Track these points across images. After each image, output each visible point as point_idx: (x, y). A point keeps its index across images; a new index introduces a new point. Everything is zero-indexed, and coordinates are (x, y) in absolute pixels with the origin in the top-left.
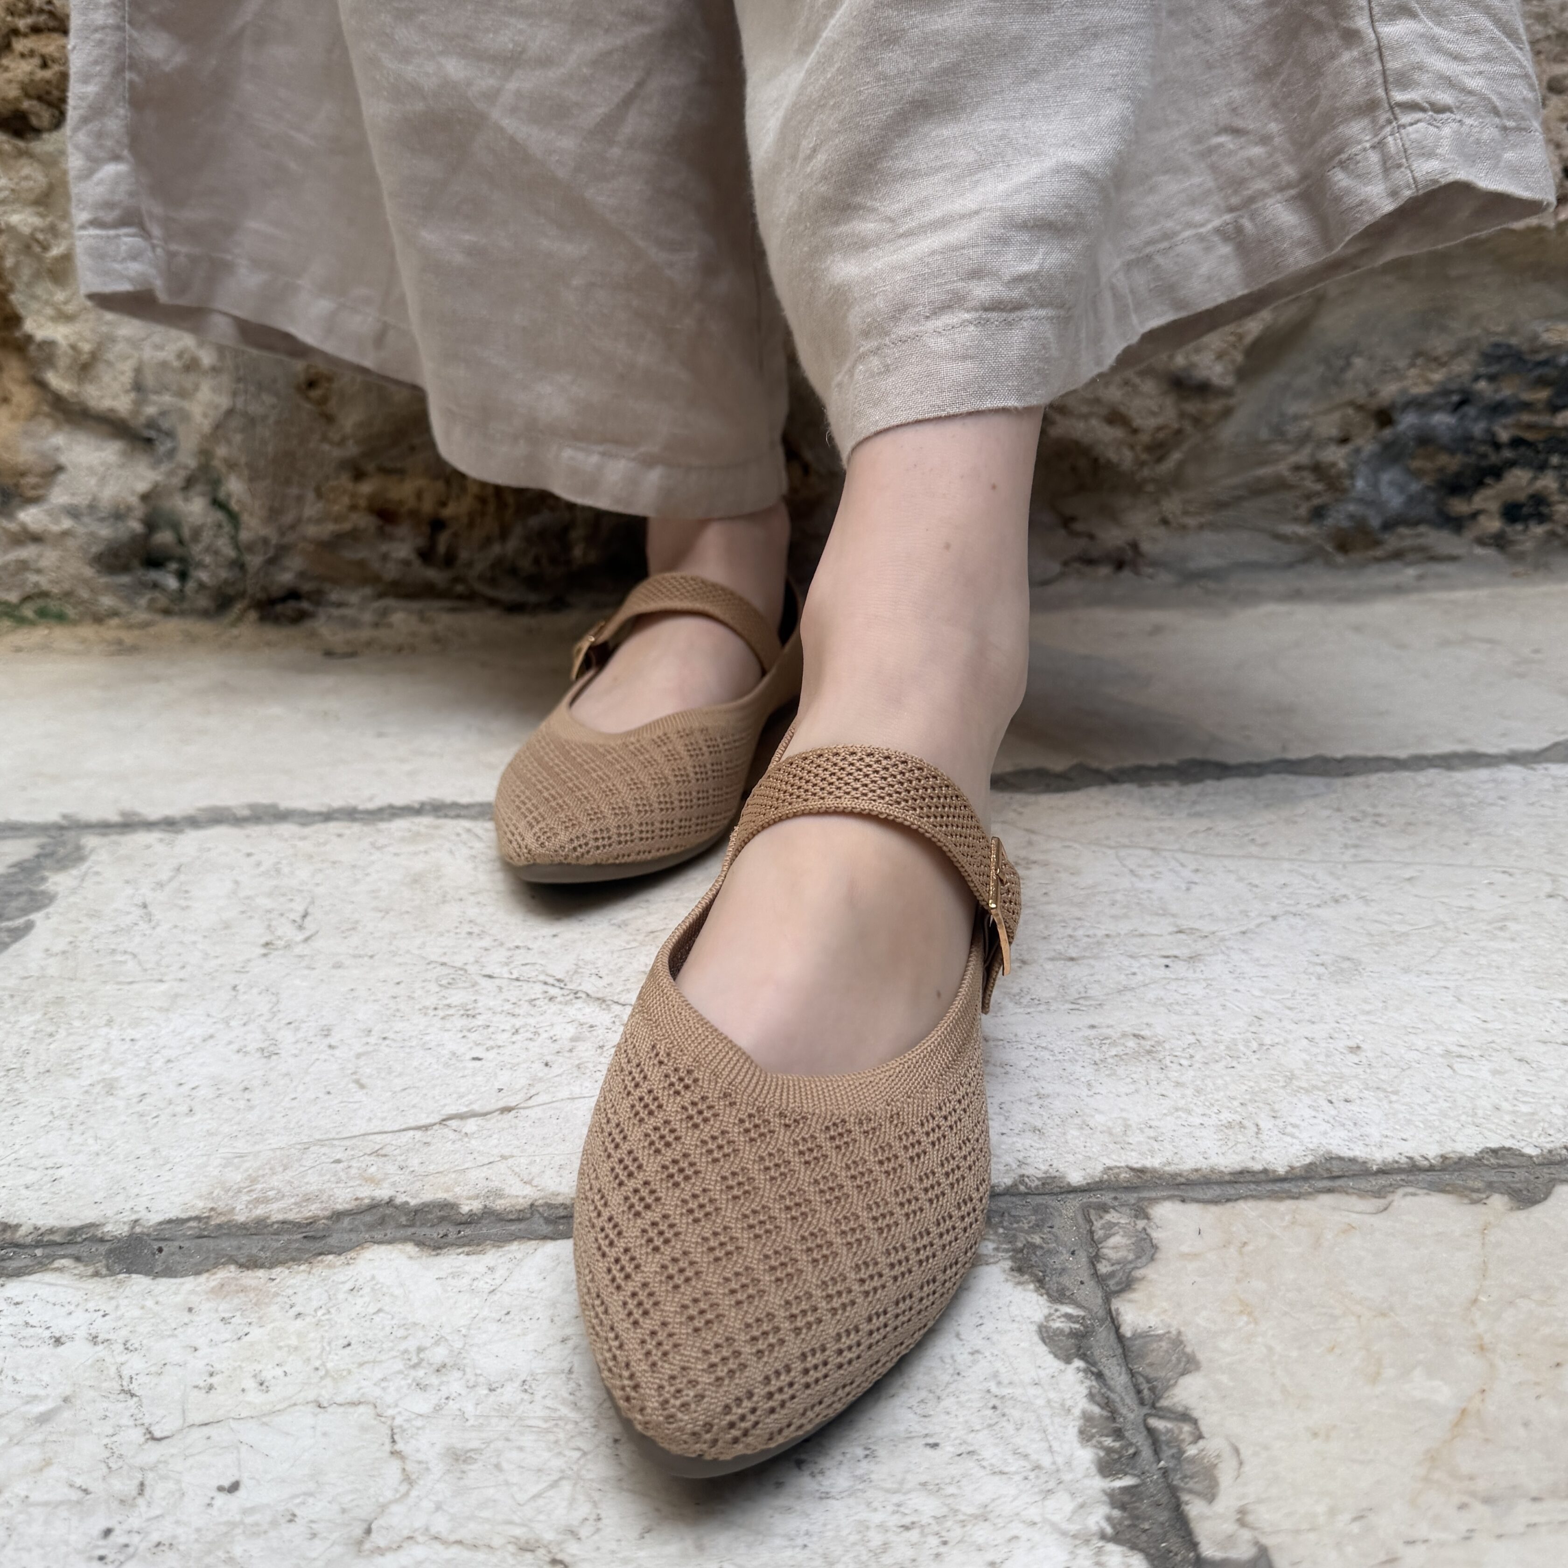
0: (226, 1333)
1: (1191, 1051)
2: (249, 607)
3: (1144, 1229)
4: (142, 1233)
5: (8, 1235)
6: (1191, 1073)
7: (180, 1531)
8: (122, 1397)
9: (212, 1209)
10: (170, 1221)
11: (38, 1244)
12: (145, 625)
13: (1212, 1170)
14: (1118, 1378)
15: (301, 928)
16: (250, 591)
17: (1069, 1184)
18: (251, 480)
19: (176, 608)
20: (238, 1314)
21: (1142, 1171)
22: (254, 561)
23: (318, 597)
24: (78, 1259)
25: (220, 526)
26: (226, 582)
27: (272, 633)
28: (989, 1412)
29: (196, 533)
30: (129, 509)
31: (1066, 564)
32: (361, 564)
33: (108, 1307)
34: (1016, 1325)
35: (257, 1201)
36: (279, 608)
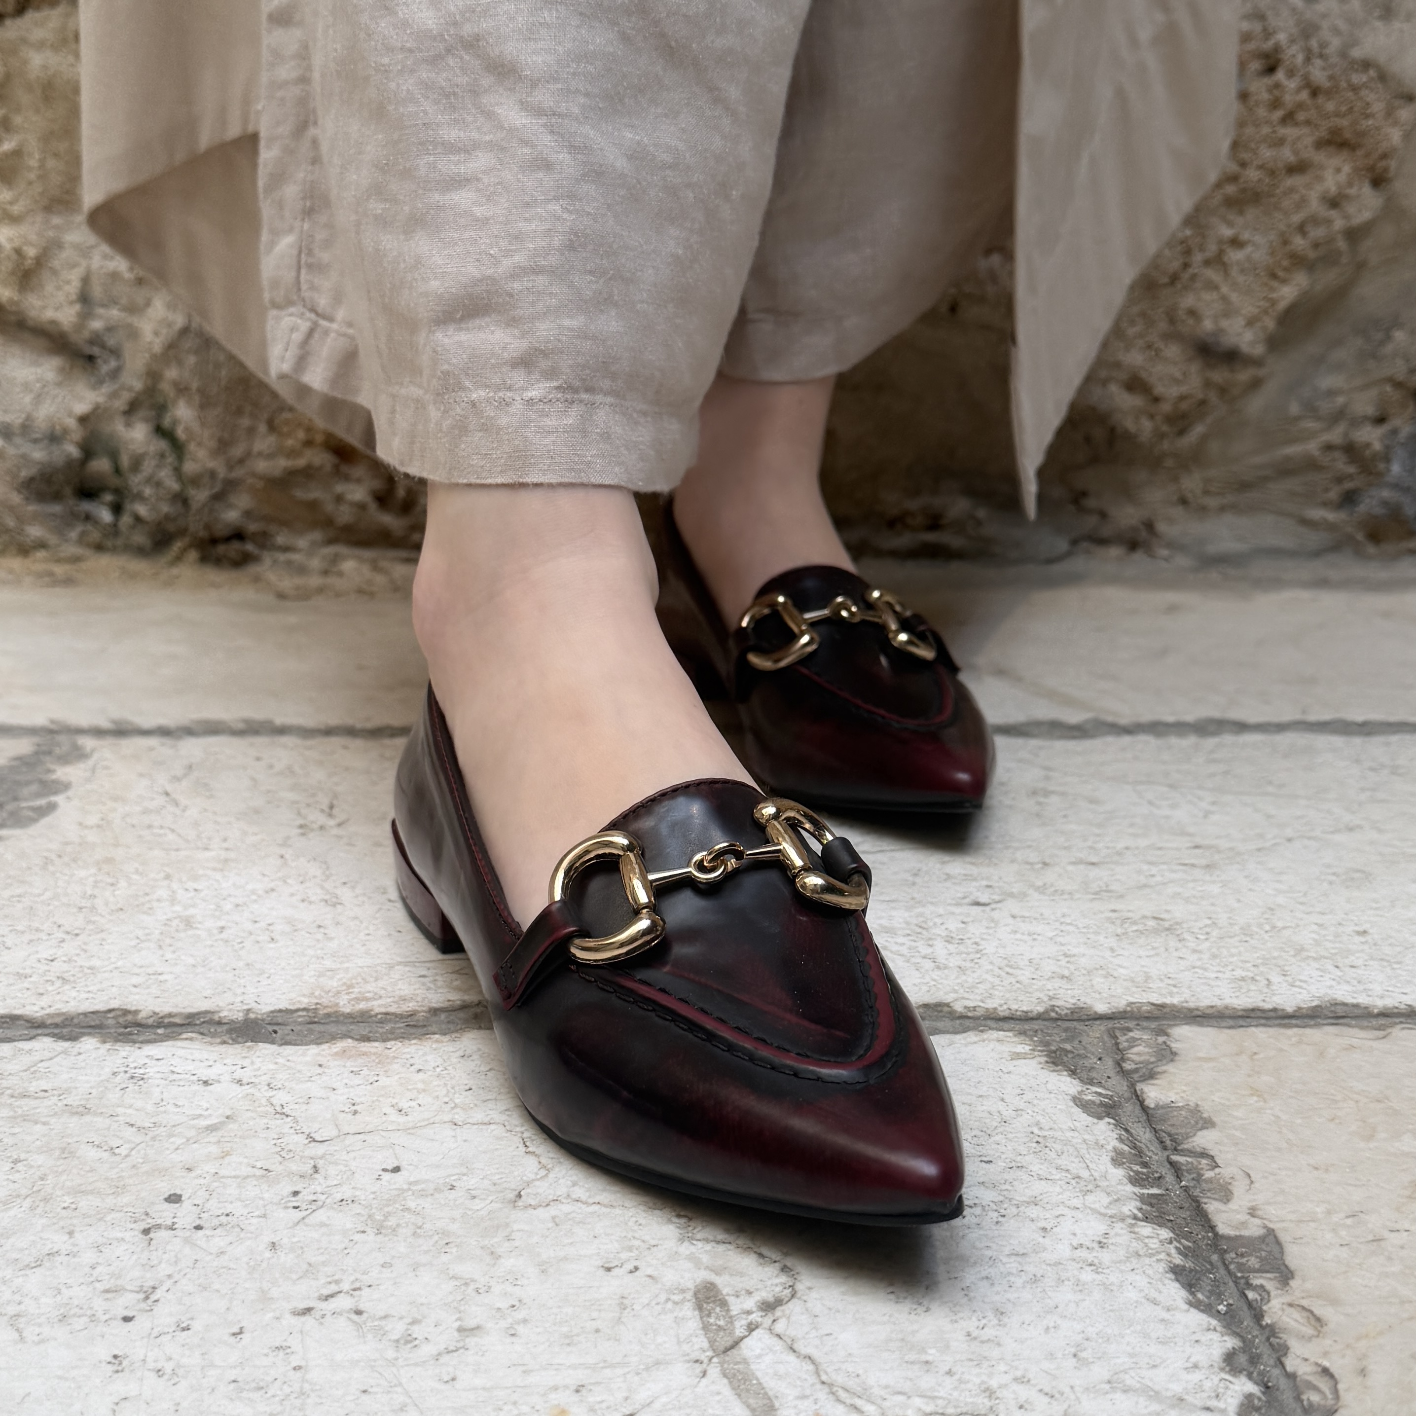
0: (357, 1080)
1: (1208, 930)
2: (191, 546)
3: (1165, 1043)
4: (256, 1019)
5: (130, 1017)
6: (1207, 944)
7: (358, 1193)
8: (278, 1116)
9: (317, 1004)
10: (280, 1011)
11: (159, 1025)
12: (75, 560)
13: (1227, 1008)
14: (1144, 1135)
15: (330, 815)
16: (192, 528)
17: (1096, 1013)
18: (203, 407)
19: (109, 544)
20: (365, 1068)
21: (1162, 1006)
22: (199, 496)
23: (264, 540)
24: (202, 1034)
25: (162, 456)
26: (167, 517)
27: (212, 574)
28: (1035, 1145)
29: (137, 464)
30: (66, 431)
31: (1074, 542)
32: (313, 505)
33: (246, 1063)
34: (1053, 1095)
35: (357, 1000)
36: (221, 549)
